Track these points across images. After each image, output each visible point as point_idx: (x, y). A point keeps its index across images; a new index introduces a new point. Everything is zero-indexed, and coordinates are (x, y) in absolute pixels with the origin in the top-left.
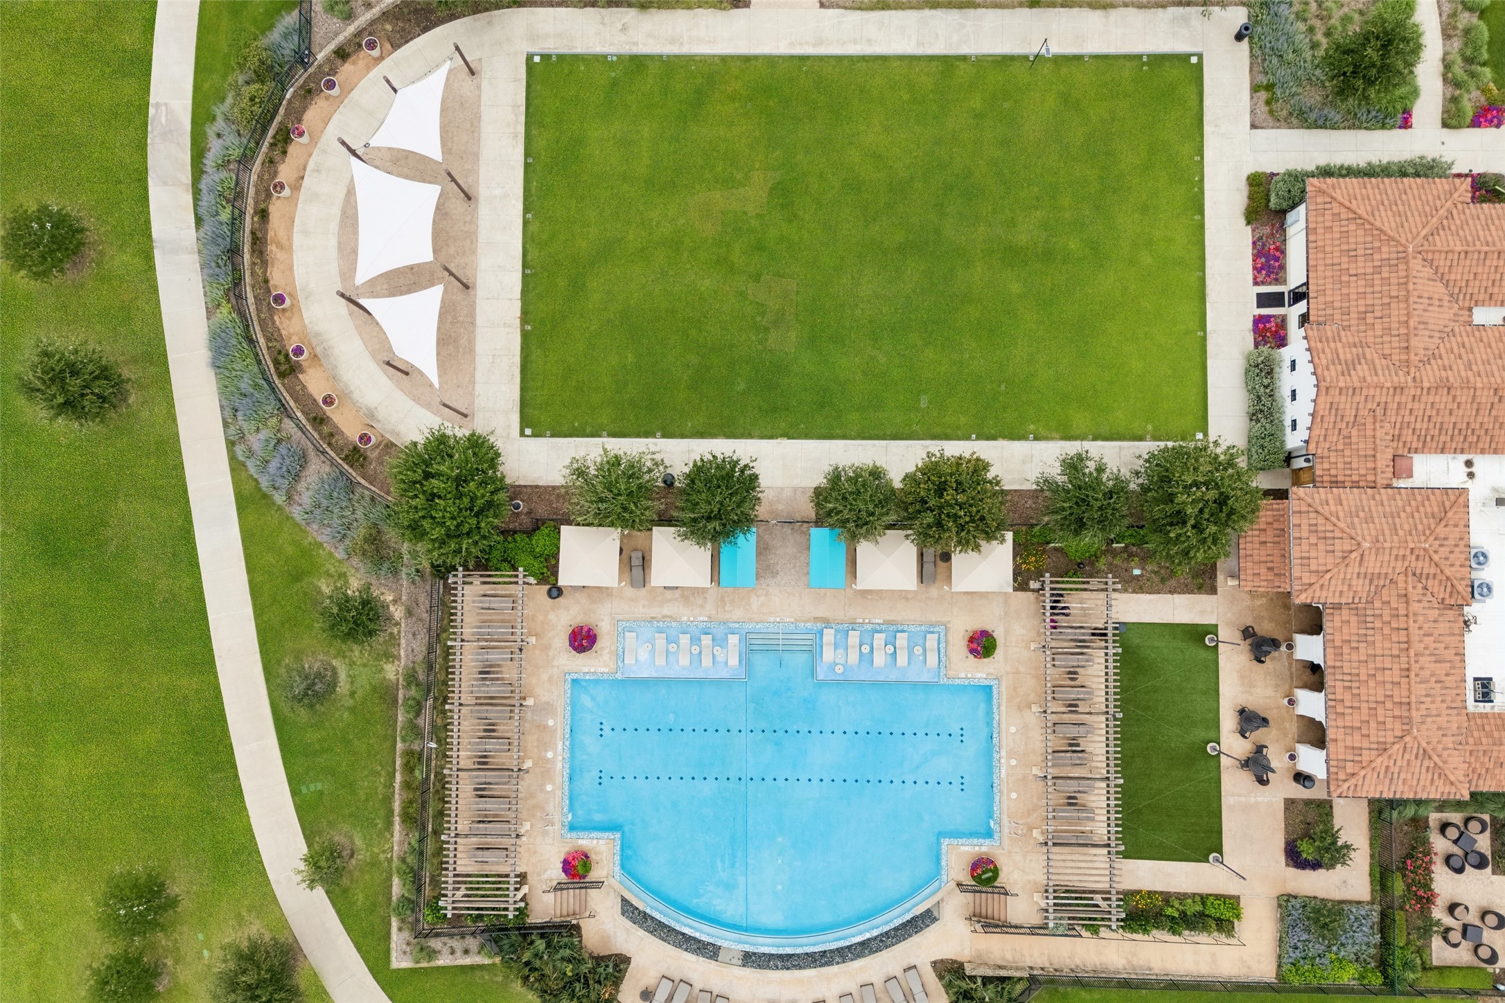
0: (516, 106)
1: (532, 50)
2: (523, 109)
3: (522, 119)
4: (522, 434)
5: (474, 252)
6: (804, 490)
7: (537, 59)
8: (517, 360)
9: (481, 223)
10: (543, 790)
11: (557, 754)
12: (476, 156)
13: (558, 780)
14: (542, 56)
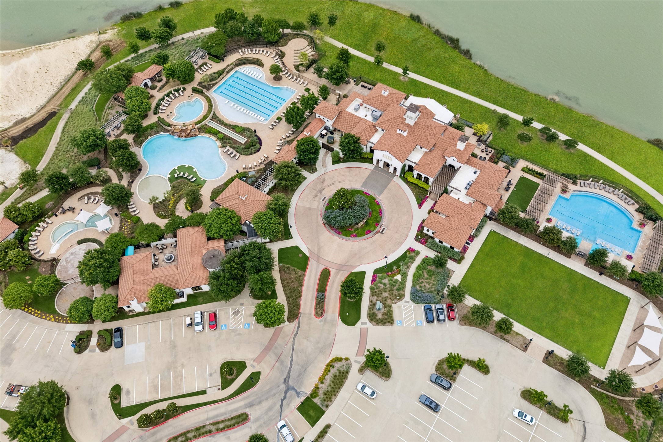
0: (611, 360)
1: (603, 370)
2: (609, 359)
3: (610, 357)
4: (630, 298)
5: (630, 336)
6: (572, 259)
7: (602, 367)
8: (627, 312)
9: (627, 341)
10: (645, 240)
11: (640, 243)
12: (624, 355)
13: (641, 240)
14: (600, 367)
